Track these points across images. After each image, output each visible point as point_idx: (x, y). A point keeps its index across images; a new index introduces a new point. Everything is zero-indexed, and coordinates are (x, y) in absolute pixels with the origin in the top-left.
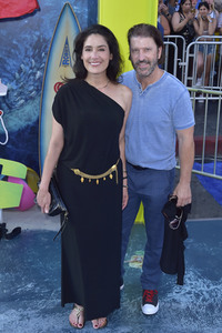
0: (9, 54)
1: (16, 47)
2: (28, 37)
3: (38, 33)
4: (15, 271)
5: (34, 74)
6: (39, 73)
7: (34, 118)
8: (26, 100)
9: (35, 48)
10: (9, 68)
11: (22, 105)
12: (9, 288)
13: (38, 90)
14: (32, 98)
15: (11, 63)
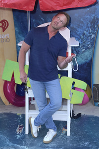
0: (79, 26)
1: (82, 22)
2: (89, 17)
3: (94, 15)
4: (79, 135)
5: (91, 36)
6: (93, 36)
7: (89, 59)
8: (86, 49)
9: (92, 23)
10: (78, 33)
11: (84, 52)
12: (76, 143)
13: (92, 44)
14: (89, 48)
15: (80, 31)
